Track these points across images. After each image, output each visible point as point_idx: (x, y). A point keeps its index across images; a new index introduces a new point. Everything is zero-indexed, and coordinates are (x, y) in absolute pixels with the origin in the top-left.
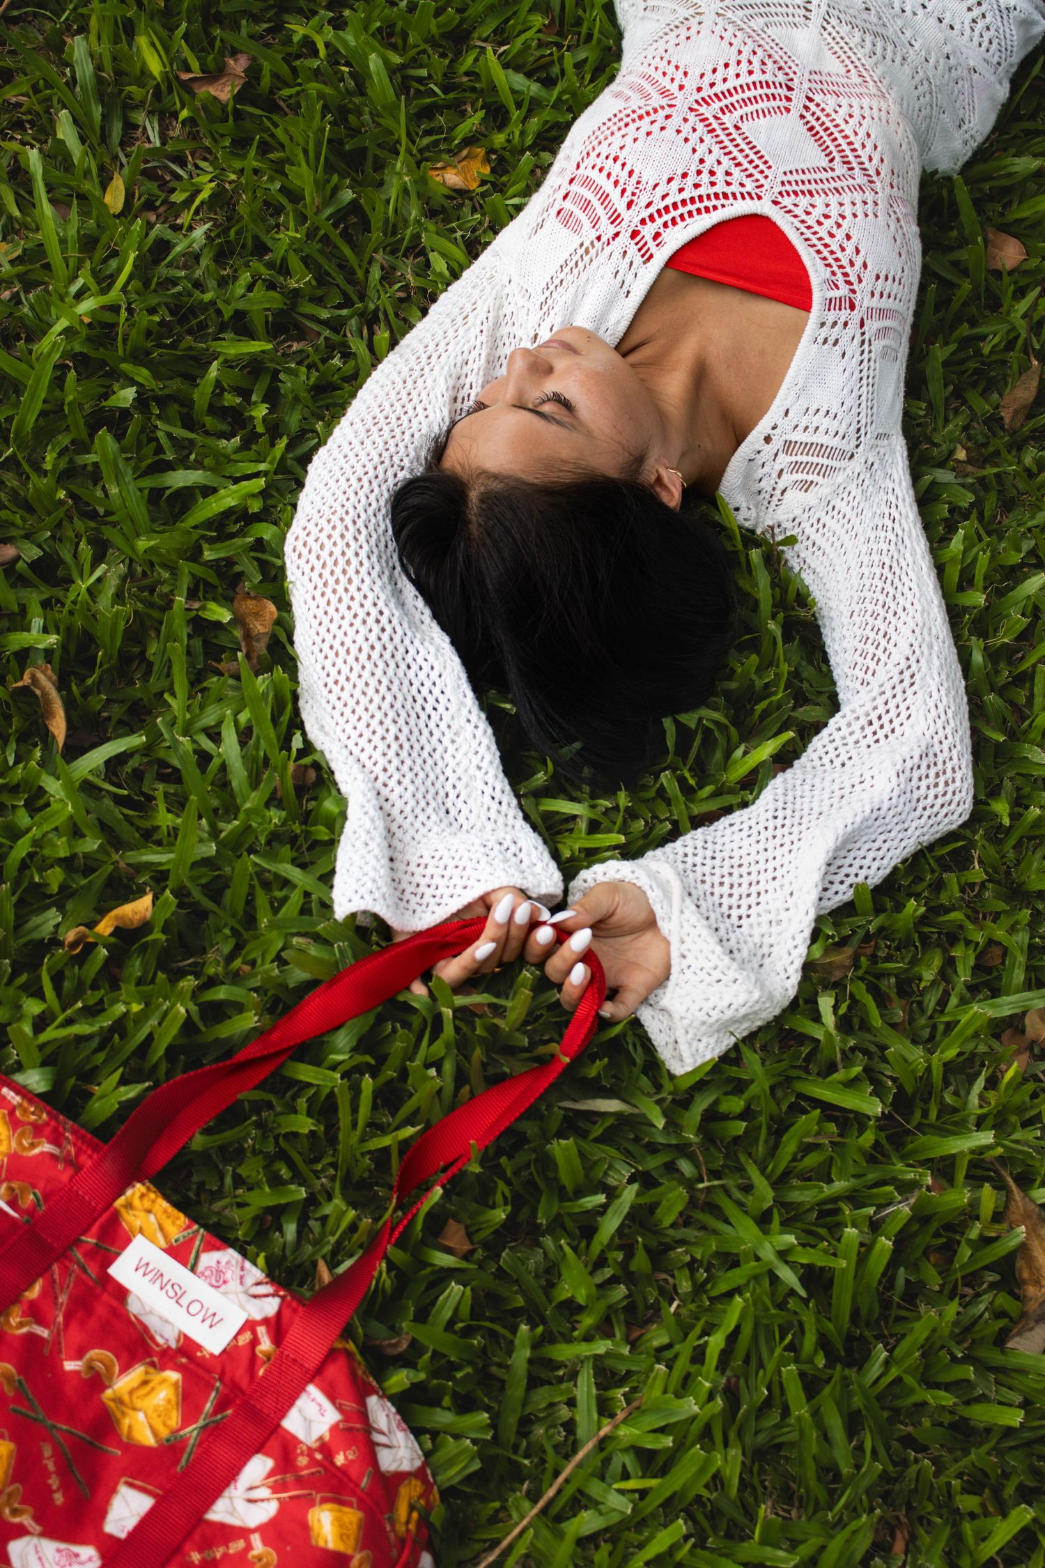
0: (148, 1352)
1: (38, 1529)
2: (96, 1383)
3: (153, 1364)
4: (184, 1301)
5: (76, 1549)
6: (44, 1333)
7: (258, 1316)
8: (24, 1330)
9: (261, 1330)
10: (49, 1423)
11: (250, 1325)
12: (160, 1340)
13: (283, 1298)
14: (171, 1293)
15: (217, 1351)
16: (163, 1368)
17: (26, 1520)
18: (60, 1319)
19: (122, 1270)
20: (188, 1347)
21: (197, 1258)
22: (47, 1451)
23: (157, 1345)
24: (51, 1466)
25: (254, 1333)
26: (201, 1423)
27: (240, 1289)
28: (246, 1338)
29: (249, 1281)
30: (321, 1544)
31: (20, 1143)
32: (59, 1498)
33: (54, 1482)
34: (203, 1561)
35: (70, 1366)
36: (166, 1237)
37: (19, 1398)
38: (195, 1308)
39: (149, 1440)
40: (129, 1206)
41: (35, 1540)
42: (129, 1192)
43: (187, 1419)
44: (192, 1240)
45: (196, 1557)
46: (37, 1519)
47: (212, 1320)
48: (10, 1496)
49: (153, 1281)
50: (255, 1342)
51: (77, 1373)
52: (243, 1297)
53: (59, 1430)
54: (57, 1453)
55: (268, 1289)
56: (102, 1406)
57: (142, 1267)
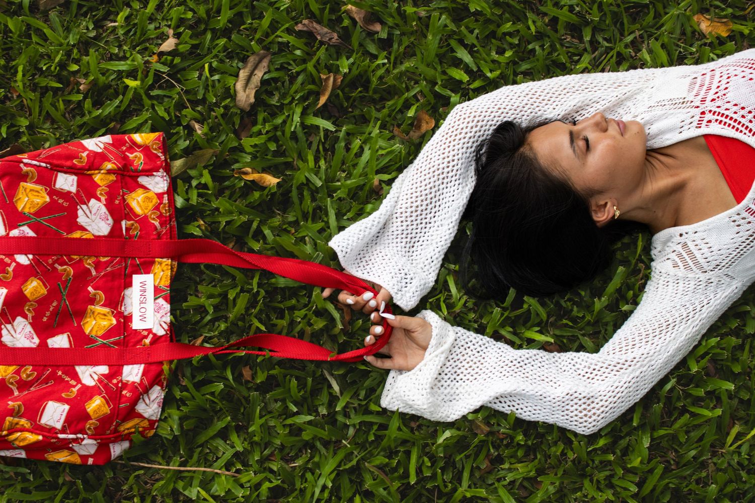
0: (116, 308)
1: (31, 321)
2: (92, 301)
3: (113, 312)
4: (142, 305)
5: (35, 336)
6: (94, 273)
7: (154, 331)
8: (88, 267)
9: (151, 336)
10: (65, 297)
11: (150, 331)
12: (123, 308)
13: (167, 334)
15: (134, 328)
16: (114, 317)
17: (30, 315)
18: (102, 274)
19: (137, 279)
20: (129, 319)
21: (159, 297)
22: (55, 304)
23: (121, 309)
24: (51, 309)
25: (148, 334)
26: (105, 341)
27: (159, 318)
28: (146, 333)
29: (164, 319)
30: (87, 407)
31: (151, 215)
32: (45, 319)
33: (48, 314)
34: (61, 376)
35: (90, 289)
36: (159, 283)
37: (65, 283)
38: (143, 310)
39: (87, 332)
40: (160, 263)
41: (27, 323)
42: (164, 260)
43: (104, 337)
44: (164, 291)
45: (60, 373)
46: (33, 318)
47: (143, 318)
48: (32, 305)
50: (146, 337)
51: (90, 293)
52: (157, 322)
53: (65, 302)
54: (57, 307)
55: (166, 327)
56: (86, 309)
57: (143, 284)
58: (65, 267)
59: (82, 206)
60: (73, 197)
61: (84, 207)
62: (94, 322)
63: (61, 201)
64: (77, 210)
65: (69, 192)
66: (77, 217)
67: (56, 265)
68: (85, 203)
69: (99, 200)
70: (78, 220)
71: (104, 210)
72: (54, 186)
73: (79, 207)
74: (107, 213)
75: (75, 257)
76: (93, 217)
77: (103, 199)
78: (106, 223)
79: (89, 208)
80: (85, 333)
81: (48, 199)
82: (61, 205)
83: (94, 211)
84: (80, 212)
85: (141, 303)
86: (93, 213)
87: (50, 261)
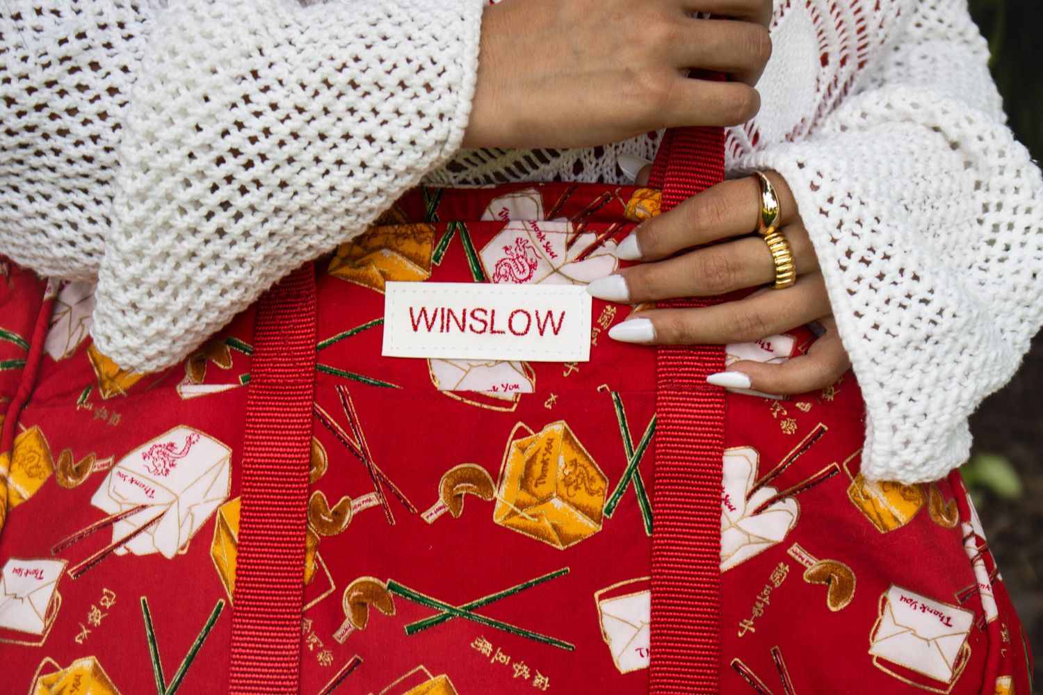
0: (506, 422)
2: (478, 509)
3: (522, 433)
4: (501, 324)
6: (371, 500)
8: (347, 520)
10: (460, 609)
12: (509, 396)
14: (479, 326)
15: (585, 357)
16: (537, 429)
18: (376, 470)
19: (399, 341)
20: (546, 375)
21: (478, 262)
22: (485, 647)
23: (508, 404)
24: (504, 659)
27: (556, 263)
28: (608, 314)
29: (559, 243)
32: (540, 680)
33: (521, 670)
34: (756, 622)
35: (430, 516)
36: (420, 262)
37: (408, 609)
38: (520, 323)
39: (590, 527)
43: (612, 467)
44: (455, 243)
45: (748, 626)
47: (551, 323)
49: (445, 327)
51: (446, 517)
52: (568, 271)
54: (498, 640)
55: (588, 239)
56: (504, 531)
57: (420, 320)
58: (346, 604)
59: (116, 538)
60: (80, 572)
61: (120, 532)
62: (556, 503)
63: (96, 616)
64: (130, 556)
65: (64, 584)
66: (157, 558)
67: (340, 636)
68: (107, 528)
69: (97, 479)
70: (169, 554)
71: (134, 461)
72: (37, 638)
73: (121, 552)
74: (146, 448)
75: (310, 567)
76: (161, 497)
77: (95, 466)
78: (185, 452)
79: (125, 515)
80: (597, 536)
81: (86, 664)
82: (111, 615)
83: (139, 497)
84: (140, 547)
85: (490, 327)
86: (143, 499)
87: (325, 658)
